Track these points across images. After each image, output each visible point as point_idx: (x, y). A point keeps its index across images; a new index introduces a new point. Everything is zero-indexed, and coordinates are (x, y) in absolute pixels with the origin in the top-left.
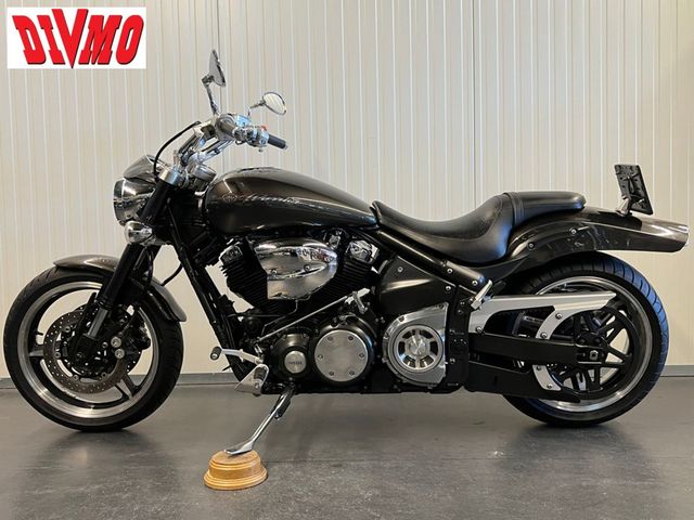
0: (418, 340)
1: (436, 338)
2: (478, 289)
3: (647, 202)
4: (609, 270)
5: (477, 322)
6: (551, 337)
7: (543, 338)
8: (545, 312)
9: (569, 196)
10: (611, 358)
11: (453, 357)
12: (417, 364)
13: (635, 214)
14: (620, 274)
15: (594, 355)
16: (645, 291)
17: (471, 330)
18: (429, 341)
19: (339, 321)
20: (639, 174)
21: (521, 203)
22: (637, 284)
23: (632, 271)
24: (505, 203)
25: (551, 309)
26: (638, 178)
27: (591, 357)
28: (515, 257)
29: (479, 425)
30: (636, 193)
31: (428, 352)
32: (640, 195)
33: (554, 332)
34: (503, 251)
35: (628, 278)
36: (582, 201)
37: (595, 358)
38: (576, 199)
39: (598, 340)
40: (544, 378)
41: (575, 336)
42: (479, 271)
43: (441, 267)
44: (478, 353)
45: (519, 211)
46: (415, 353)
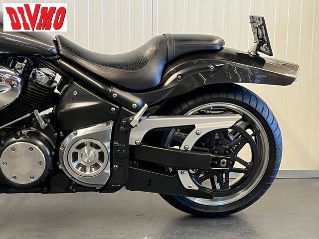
0: (89, 151)
1: (103, 149)
2: (137, 110)
3: (269, 45)
4: (239, 98)
5: (136, 137)
6: (192, 149)
7: (186, 150)
8: (188, 129)
9: (211, 39)
10: (237, 165)
11: (116, 164)
12: (88, 169)
13: (261, 55)
14: (247, 101)
15: (223, 163)
16: (265, 114)
17: (132, 142)
18: (98, 151)
19: (22, 135)
20: (264, 24)
21: (174, 43)
22: (259, 109)
23: (257, 98)
24: (162, 42)
25: (193, 127)
26: (263, 27)
27: (222, 165)
28: (167, 86)
29: (141, 216)
30: (262, 39)
31: (97, 160)
32: (264, 41)
33: (195, 145)
34: (158, 81)
35: (253, 104)
36: (222, 43)
37: (225, 165)
38: (216, 42)
39: (228, 152)
40: (186, 180)
41: (211, 148)
42: (138, 96)
43: (108, 92)
44: (137, 161)
45: (172, 50)
46: (86, 161)
